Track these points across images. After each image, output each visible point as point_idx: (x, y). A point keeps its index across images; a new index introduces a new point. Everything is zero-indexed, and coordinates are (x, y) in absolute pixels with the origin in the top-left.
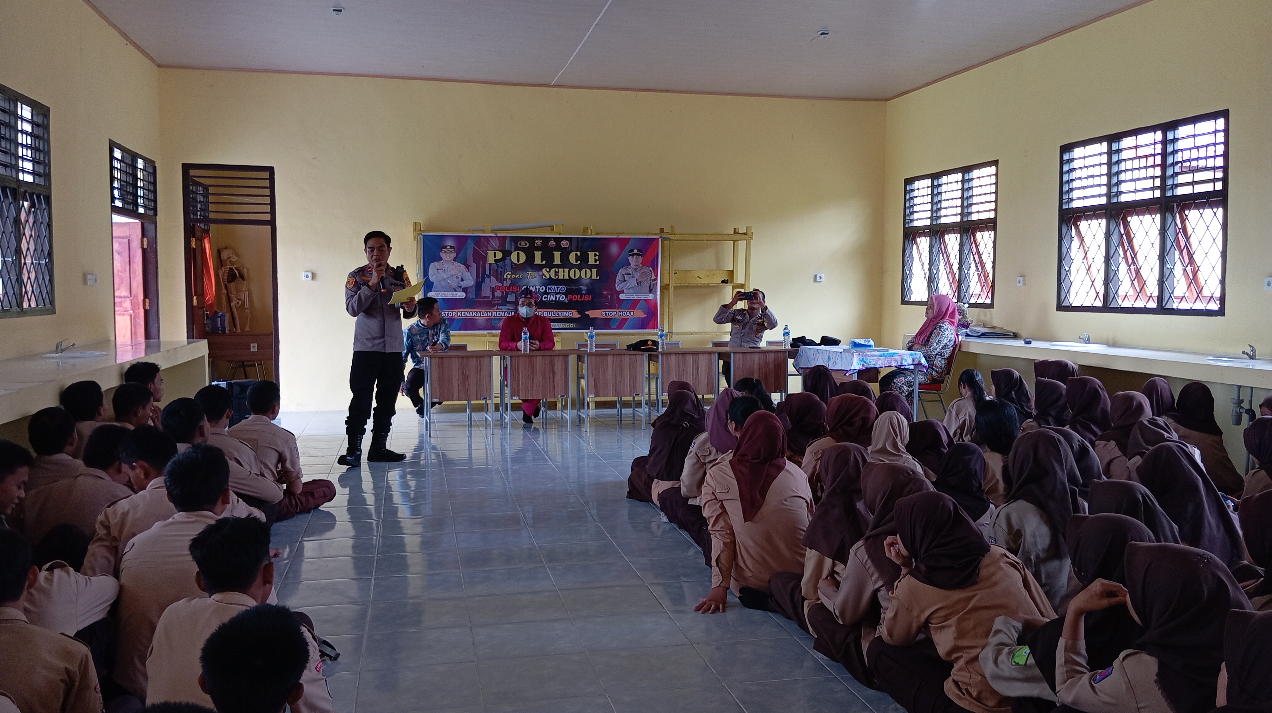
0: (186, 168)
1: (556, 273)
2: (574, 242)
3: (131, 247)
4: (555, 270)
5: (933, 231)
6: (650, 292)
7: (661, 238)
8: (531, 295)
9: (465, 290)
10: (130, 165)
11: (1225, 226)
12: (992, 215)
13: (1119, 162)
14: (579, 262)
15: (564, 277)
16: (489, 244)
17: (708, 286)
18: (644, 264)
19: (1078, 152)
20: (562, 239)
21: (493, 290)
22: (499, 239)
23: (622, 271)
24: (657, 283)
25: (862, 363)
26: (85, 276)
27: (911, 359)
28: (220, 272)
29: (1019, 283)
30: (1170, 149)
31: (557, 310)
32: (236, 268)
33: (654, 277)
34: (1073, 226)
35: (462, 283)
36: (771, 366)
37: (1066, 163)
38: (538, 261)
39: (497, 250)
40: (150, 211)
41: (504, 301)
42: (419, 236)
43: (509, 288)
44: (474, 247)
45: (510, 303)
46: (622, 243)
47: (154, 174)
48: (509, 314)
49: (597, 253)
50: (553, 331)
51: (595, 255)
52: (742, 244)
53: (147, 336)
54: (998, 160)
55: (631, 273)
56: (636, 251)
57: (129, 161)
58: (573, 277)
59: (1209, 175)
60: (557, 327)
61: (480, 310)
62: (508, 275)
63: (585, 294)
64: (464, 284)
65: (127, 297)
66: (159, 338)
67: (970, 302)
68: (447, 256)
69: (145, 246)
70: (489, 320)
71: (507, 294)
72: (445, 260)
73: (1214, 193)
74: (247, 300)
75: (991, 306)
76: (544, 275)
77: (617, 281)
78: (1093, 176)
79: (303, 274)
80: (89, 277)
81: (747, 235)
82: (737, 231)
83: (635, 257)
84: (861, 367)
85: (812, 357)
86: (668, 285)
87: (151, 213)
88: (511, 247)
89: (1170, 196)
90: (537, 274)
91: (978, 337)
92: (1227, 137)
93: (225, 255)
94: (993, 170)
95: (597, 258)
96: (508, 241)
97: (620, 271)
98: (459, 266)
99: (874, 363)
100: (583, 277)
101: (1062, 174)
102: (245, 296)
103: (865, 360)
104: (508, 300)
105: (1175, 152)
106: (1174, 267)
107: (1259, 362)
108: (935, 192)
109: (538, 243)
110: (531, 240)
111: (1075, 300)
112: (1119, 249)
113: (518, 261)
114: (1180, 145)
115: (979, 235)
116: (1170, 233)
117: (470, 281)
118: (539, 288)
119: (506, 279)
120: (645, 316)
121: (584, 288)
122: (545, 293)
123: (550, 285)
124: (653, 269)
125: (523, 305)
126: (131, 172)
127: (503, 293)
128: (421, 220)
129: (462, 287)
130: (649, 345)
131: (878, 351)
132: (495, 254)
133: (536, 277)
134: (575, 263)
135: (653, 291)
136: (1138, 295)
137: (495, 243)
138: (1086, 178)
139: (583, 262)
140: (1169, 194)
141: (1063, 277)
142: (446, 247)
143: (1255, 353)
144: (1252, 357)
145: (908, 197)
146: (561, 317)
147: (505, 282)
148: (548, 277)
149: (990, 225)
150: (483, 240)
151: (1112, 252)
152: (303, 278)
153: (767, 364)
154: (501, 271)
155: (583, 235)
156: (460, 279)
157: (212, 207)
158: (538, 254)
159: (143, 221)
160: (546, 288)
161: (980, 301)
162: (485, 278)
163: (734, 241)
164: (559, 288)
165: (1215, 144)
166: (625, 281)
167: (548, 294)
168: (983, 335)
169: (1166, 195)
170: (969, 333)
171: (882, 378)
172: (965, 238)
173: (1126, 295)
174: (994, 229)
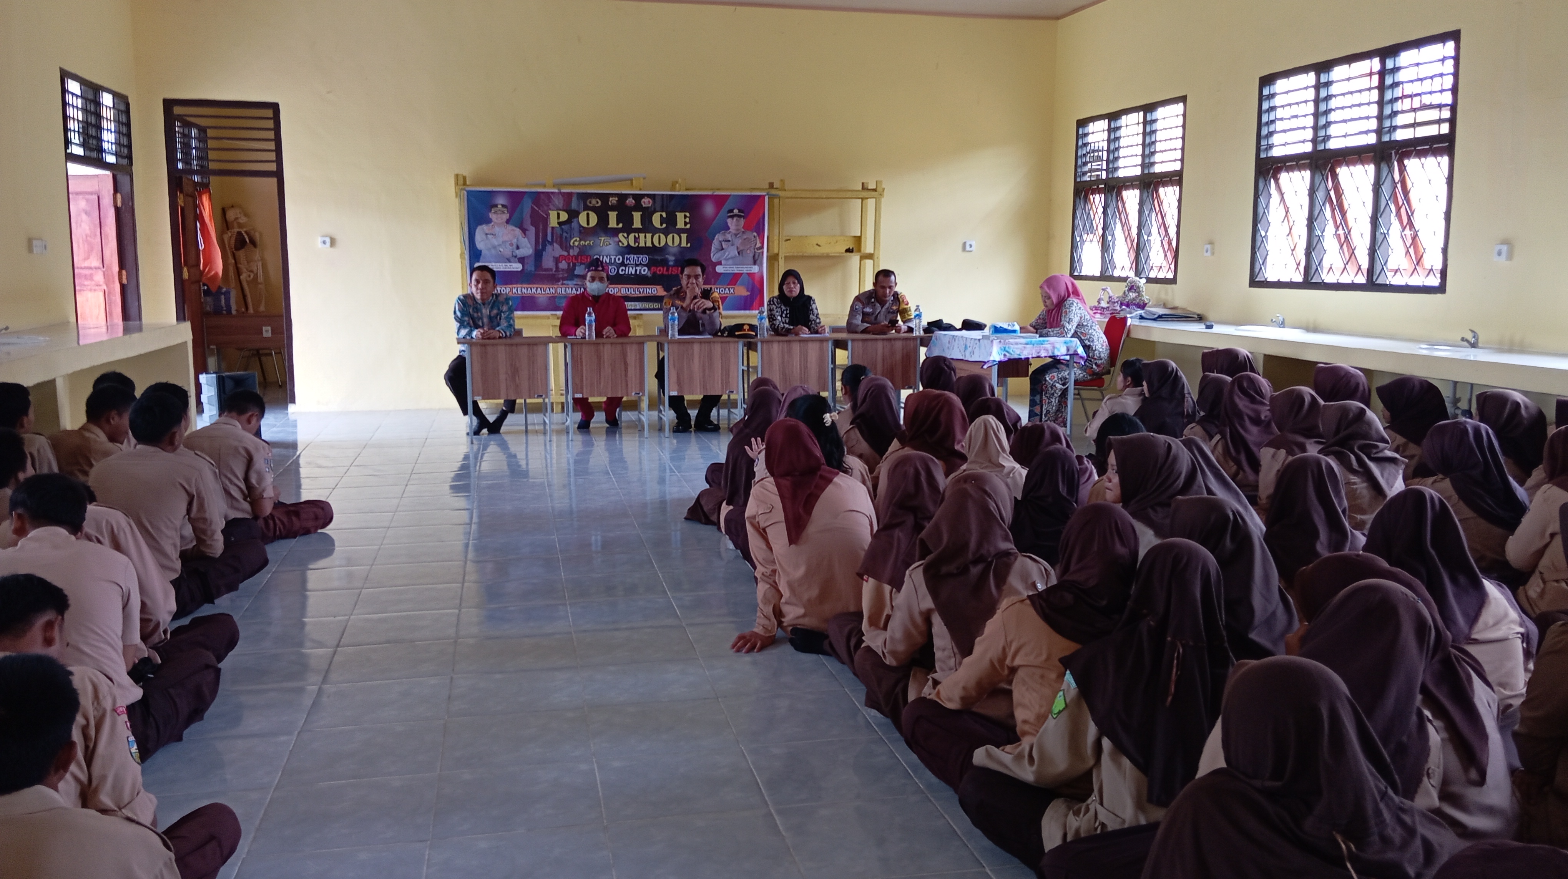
0: (169, 104)
1: (636, 240)
2: (658, 200)
3: (101, 206)
4: (635, 236)
5: (1109, 187)
6: (755, 263)
7: (768, 194)
8: (603, 267)
9: (521, 260)
10: (91, 101)
11: (1450, 181)
12: (1177, 166)
13: (1328, 98)
14: (664, 225)
15: (645, 244)
16: (550, 202)
17: (827, 257)
18: (747, 228)
19: (1281, 85)
20: (643, 196)
21: (557, 260)
22: (563, 196)
23: (719, 237)
24: (763, 253)
25: (1003, 353)
26: (30, 241)
27: (1065, 348)
28: (226, 237)
29: (1207, 251)
30: (1389, 81)
31: (638, 286)
32: (246, 232)
33: (759, 245)
34: (1272, 180)
35: (517, 251)
36: (898, 356)
37: (1266, 100)
38: (613, 223)
39: (561, 210)
40: (123, 160)
41: (570, 274)
42: (462, 192)
43: (576, 257)
44: (532, 207)
45: (578, 276)
46: (720, 201)
47: (127, 112)
48: (577, 290)
49: (688, 214)
50: (629, 312)
51: (685, 217)
52: (871, 203)
53: (126, 316)
54: (1186, 96)
55: (730, 239)
56: (736, 211)
57: (90, 96)
58: (657, 245)
59: (1433, 114)
60: (638, 307)
61: (541, 286)
62: (575, 241)
63: (673, 266)
64: (520, 253)
65: (99, 268)
66: (140, 319)
67: (1150, 276)
68: (498, 217)
69: (119, 204)
70: (552, 298)
71: (574, 265)
72: (495, 223)
73: (1439, 138)
74: (260, 272)
75: (1173, 281)
76: (620, 241)
77: (713, 249)
78: (1296, 117)
79: (320, 240)
80: (35, 243)
81: (876, 192)
82: (866, 186)
83: (735, 219)
84: (1002, 358)
85: (947, 345)
86: (778, 255)
87: (125, 162)
88: (579, 205)
89: (1387, 142)
90: (611, 241)
91: (1154, 320)
92: (1457, 66)
93: (231, 215)
94: (1179, 108)
95: (687, 220)
96: (574, 199)
97: (716, 237)
98: (513, 230)
99: (1018, 353)
100: (670, 243)
101: (1260, 112)
102: (258, 267)
103: (1007, 349)
104: (576, 273)
105: (1395, 85)
106: (1388, 231)
107: (1481, 351)
108: (1112, 137)
109: (613, 201)
110: (604, 197)
111: (1271, 274)
112: (1325, 209)
113: (588, 224)
114: (1401, 76)
115: (1161, 190)
116: (1386, 189)
117: (527, 250)
118: (615, 259)
119: (573, 247)
120: (749, 293)
121: (671, 258)
122: (623, 264)
123: (629, 254)
124: (759, 235)
125: (593, 279)
126: (93, 109)
127: (569, 264)
128: (466, 171)
129: (519, 256)
130: (745, 330)
131: (1023, 337)
132: (558, 215)
133: (610, 244)
134: (659, 226)
135: (758, 262)
136: (1345, 267)
137: (558, 202)
138: (1289, 119)
139: (670, 222)
140: (1386, 138)
141: (1258, 244)
142: (496, 206)
143: (1477, 340)
144: (1474, 345)
145: (1080, 143)
146: (643, 295)
147: (571, 251)
148: (626, 244)
149: (1175, 178)
150: (542, 196)
151: (1316, 213)
152: (320, 245)
153: (893, 353)
154: (566, 237)
155: (671, 191)
156: (515, 246)
157: (212, 155)
158: (613, 216)
159: (115, 173)
160: (623, 258)
161: (1161, 275)
162: (546, 245)
163: (863, 199)
164: (640, 259)
165: (1441, 75)
166: (723, 249)
167: (625, 266)
168: (1160, 318)
169: (1383, 140)
170: (1143, 315)
171: (1033, 372)
172: (1145, 195)
173: (1331, 268)
174: (1180, 183)
